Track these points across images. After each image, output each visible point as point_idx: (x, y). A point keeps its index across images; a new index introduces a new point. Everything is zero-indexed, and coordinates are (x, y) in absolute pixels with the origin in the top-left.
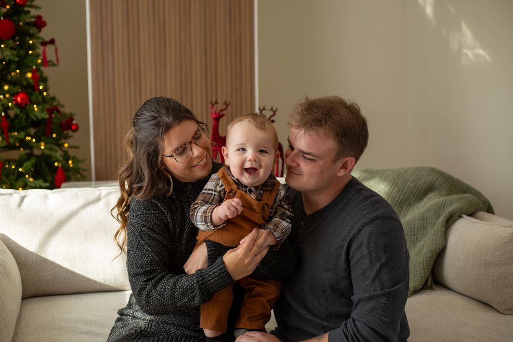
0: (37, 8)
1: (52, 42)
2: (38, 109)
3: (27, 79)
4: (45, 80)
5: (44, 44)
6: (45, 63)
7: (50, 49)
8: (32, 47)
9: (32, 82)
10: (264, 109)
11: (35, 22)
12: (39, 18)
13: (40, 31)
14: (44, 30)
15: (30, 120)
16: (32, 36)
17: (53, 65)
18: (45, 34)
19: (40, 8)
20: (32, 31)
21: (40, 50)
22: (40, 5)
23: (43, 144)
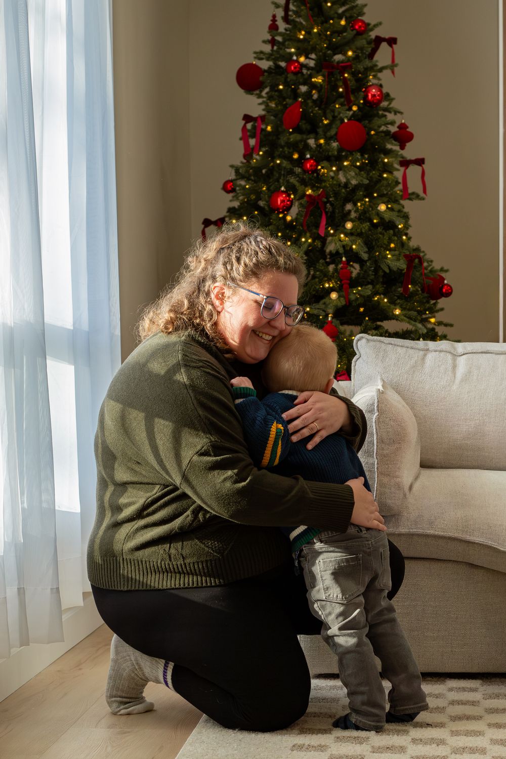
0: (397, 112)
1: (420, 162)
2: (393, 256)
3: (378, 214)
4: (406, 217)
5: (405, 163)
7: (414, 172)
8: (388, 168)
9: (387, 217)
11: (395, 133)
12: (403, 127)
13: (402, 148)
14: (408, 145)
15: (381, 273)
16: (388, 153)
17: (418, 197)
18: (410, 152)
19: (401, 113)
20: (389, 146)
21: (398, 175)
22: (402, 111)
23: (398, 309)
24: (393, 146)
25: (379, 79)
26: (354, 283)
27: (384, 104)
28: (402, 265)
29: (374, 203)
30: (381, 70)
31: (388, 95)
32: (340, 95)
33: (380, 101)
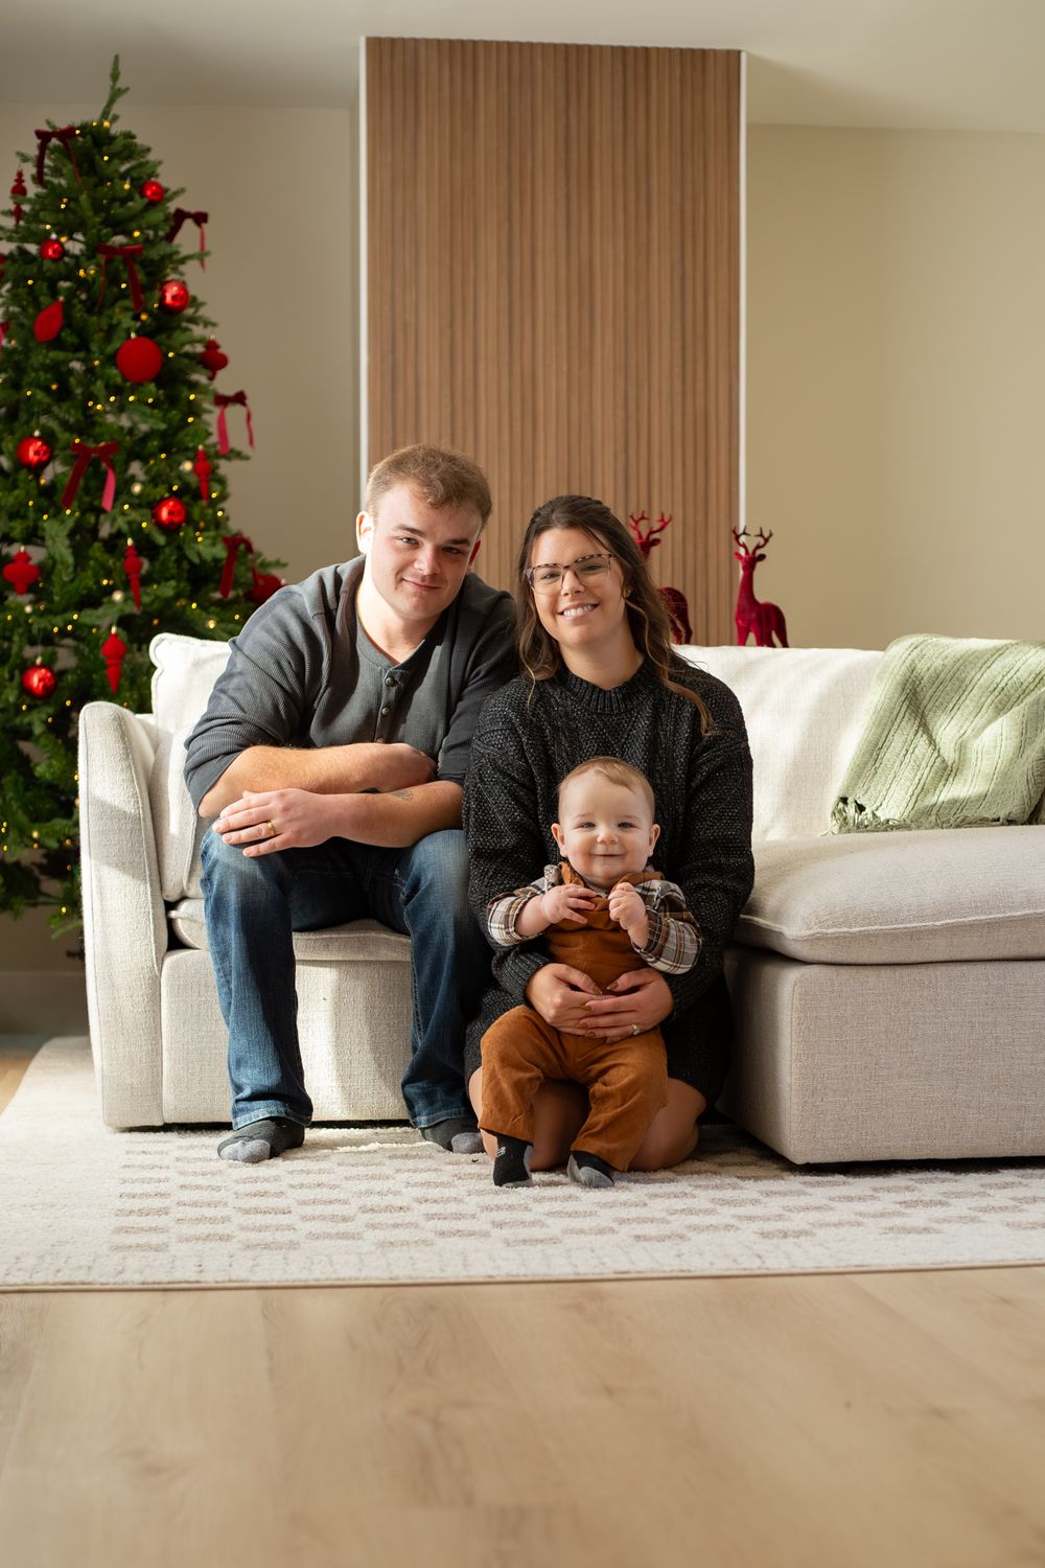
0: (207, 324)
1: (240, 398)
2: (205, 538)
3: (181, 476)
4: (222, 481)
5: (222, 401)
6: (225, 452)
7: (234, 413)
8: (194, 409)
9: (193, 480)
10: (744, 533)
11: (203, 355)
12: (212, 346)
13: (211, 378)
14: (220, 374)
15: (185, 566)
16: (193, 386)
17: (239, 455)
18: (225, 383)
19: (214, 325)
20: (193, 377)
21: (212, 419)
22: (214, 319)
24: (200, 377)
25: (182, 274)
26: (146, 581)
27: (190, 311)
28: (220, 552)
29: (173, 464)
30: (183, 261)
31: (194, 299)
32: (123, 295)
33: (182, 308)
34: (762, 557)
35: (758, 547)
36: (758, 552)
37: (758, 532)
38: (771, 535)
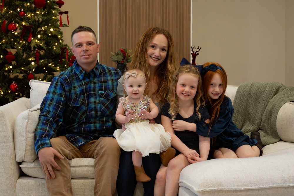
1: (66, 13)
2: (56, 48)
3: (51, 32)
4: (61, 33)
5: (61, 13)
6: (62, 25)
7: (64, 16)
8: (54, 15)
9: (54, 33)
10: (194, 48)
11: (57, 2)
13: (60, 7)
14: (62, 6)
15: (51, 54)
16: (54, 9)
17: (66, 26)
18: (63, 9)
20: (55, 7)
21: (58, 17)
23: (58, 68)
26: (42, 57)
28: (59, 51)
29: (49, 28)
34: (198, 54)
35: (197, 52)
36: (197, 53)
37: (198, 48)
38: (201, 48)
